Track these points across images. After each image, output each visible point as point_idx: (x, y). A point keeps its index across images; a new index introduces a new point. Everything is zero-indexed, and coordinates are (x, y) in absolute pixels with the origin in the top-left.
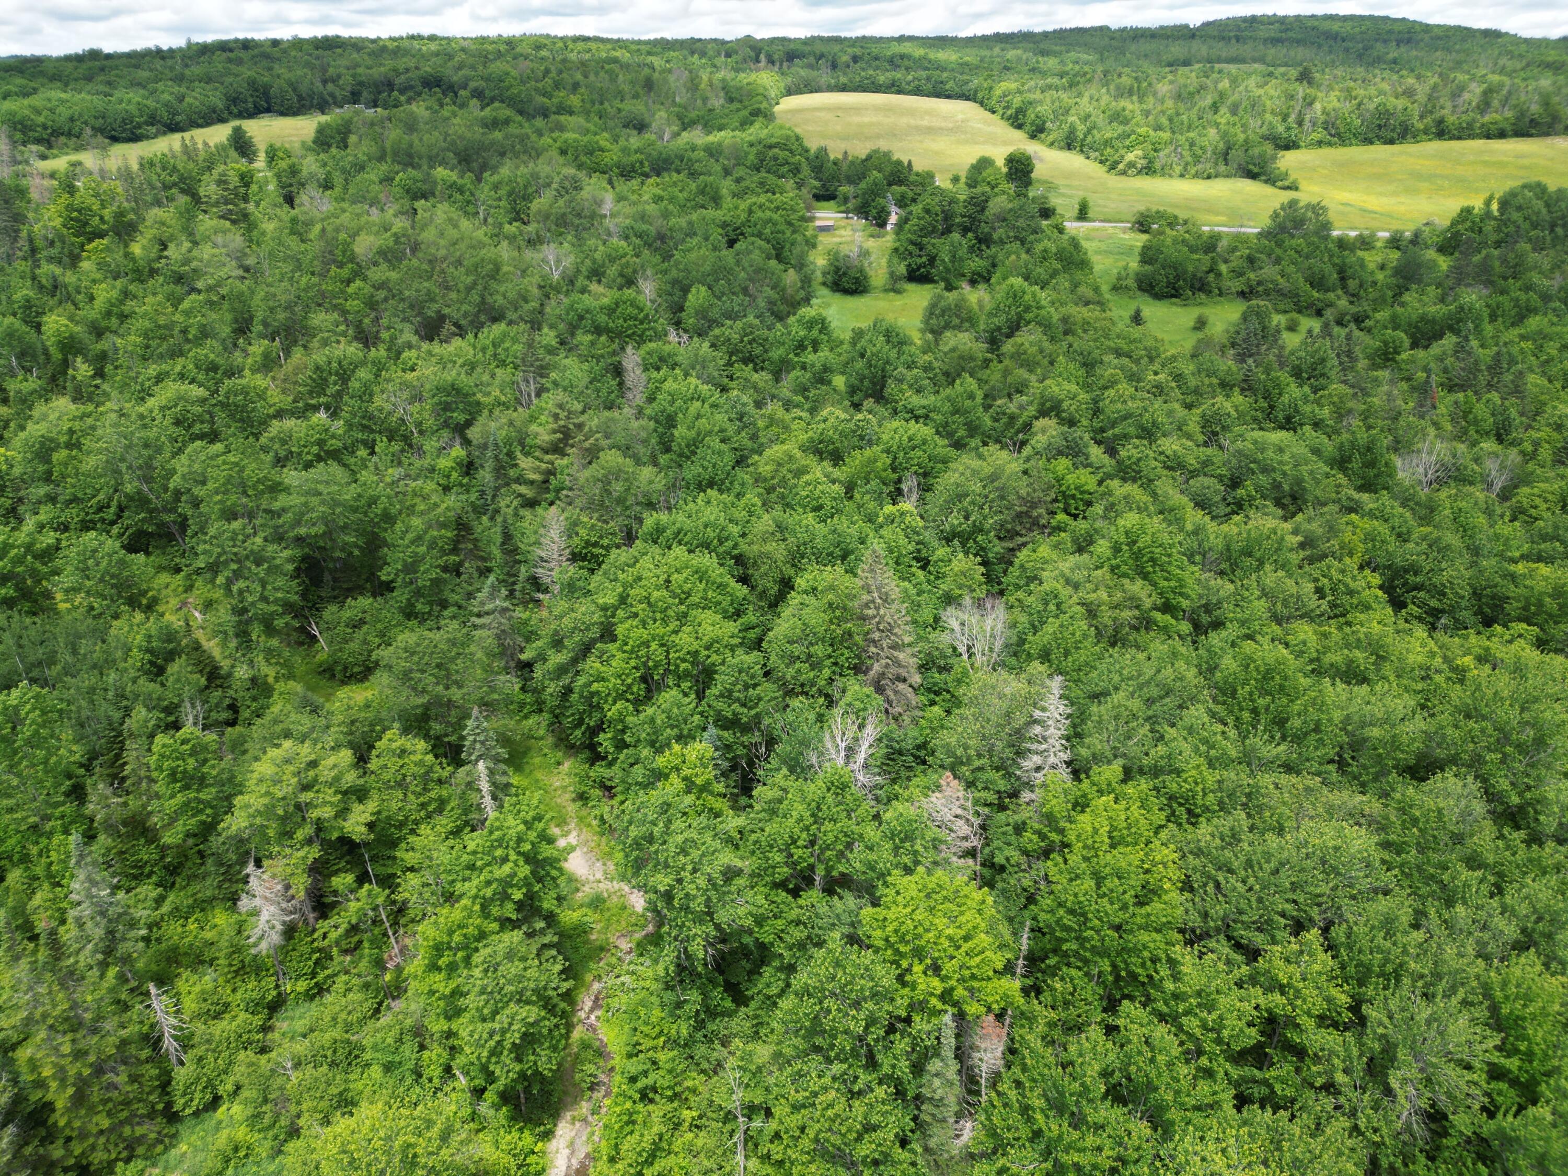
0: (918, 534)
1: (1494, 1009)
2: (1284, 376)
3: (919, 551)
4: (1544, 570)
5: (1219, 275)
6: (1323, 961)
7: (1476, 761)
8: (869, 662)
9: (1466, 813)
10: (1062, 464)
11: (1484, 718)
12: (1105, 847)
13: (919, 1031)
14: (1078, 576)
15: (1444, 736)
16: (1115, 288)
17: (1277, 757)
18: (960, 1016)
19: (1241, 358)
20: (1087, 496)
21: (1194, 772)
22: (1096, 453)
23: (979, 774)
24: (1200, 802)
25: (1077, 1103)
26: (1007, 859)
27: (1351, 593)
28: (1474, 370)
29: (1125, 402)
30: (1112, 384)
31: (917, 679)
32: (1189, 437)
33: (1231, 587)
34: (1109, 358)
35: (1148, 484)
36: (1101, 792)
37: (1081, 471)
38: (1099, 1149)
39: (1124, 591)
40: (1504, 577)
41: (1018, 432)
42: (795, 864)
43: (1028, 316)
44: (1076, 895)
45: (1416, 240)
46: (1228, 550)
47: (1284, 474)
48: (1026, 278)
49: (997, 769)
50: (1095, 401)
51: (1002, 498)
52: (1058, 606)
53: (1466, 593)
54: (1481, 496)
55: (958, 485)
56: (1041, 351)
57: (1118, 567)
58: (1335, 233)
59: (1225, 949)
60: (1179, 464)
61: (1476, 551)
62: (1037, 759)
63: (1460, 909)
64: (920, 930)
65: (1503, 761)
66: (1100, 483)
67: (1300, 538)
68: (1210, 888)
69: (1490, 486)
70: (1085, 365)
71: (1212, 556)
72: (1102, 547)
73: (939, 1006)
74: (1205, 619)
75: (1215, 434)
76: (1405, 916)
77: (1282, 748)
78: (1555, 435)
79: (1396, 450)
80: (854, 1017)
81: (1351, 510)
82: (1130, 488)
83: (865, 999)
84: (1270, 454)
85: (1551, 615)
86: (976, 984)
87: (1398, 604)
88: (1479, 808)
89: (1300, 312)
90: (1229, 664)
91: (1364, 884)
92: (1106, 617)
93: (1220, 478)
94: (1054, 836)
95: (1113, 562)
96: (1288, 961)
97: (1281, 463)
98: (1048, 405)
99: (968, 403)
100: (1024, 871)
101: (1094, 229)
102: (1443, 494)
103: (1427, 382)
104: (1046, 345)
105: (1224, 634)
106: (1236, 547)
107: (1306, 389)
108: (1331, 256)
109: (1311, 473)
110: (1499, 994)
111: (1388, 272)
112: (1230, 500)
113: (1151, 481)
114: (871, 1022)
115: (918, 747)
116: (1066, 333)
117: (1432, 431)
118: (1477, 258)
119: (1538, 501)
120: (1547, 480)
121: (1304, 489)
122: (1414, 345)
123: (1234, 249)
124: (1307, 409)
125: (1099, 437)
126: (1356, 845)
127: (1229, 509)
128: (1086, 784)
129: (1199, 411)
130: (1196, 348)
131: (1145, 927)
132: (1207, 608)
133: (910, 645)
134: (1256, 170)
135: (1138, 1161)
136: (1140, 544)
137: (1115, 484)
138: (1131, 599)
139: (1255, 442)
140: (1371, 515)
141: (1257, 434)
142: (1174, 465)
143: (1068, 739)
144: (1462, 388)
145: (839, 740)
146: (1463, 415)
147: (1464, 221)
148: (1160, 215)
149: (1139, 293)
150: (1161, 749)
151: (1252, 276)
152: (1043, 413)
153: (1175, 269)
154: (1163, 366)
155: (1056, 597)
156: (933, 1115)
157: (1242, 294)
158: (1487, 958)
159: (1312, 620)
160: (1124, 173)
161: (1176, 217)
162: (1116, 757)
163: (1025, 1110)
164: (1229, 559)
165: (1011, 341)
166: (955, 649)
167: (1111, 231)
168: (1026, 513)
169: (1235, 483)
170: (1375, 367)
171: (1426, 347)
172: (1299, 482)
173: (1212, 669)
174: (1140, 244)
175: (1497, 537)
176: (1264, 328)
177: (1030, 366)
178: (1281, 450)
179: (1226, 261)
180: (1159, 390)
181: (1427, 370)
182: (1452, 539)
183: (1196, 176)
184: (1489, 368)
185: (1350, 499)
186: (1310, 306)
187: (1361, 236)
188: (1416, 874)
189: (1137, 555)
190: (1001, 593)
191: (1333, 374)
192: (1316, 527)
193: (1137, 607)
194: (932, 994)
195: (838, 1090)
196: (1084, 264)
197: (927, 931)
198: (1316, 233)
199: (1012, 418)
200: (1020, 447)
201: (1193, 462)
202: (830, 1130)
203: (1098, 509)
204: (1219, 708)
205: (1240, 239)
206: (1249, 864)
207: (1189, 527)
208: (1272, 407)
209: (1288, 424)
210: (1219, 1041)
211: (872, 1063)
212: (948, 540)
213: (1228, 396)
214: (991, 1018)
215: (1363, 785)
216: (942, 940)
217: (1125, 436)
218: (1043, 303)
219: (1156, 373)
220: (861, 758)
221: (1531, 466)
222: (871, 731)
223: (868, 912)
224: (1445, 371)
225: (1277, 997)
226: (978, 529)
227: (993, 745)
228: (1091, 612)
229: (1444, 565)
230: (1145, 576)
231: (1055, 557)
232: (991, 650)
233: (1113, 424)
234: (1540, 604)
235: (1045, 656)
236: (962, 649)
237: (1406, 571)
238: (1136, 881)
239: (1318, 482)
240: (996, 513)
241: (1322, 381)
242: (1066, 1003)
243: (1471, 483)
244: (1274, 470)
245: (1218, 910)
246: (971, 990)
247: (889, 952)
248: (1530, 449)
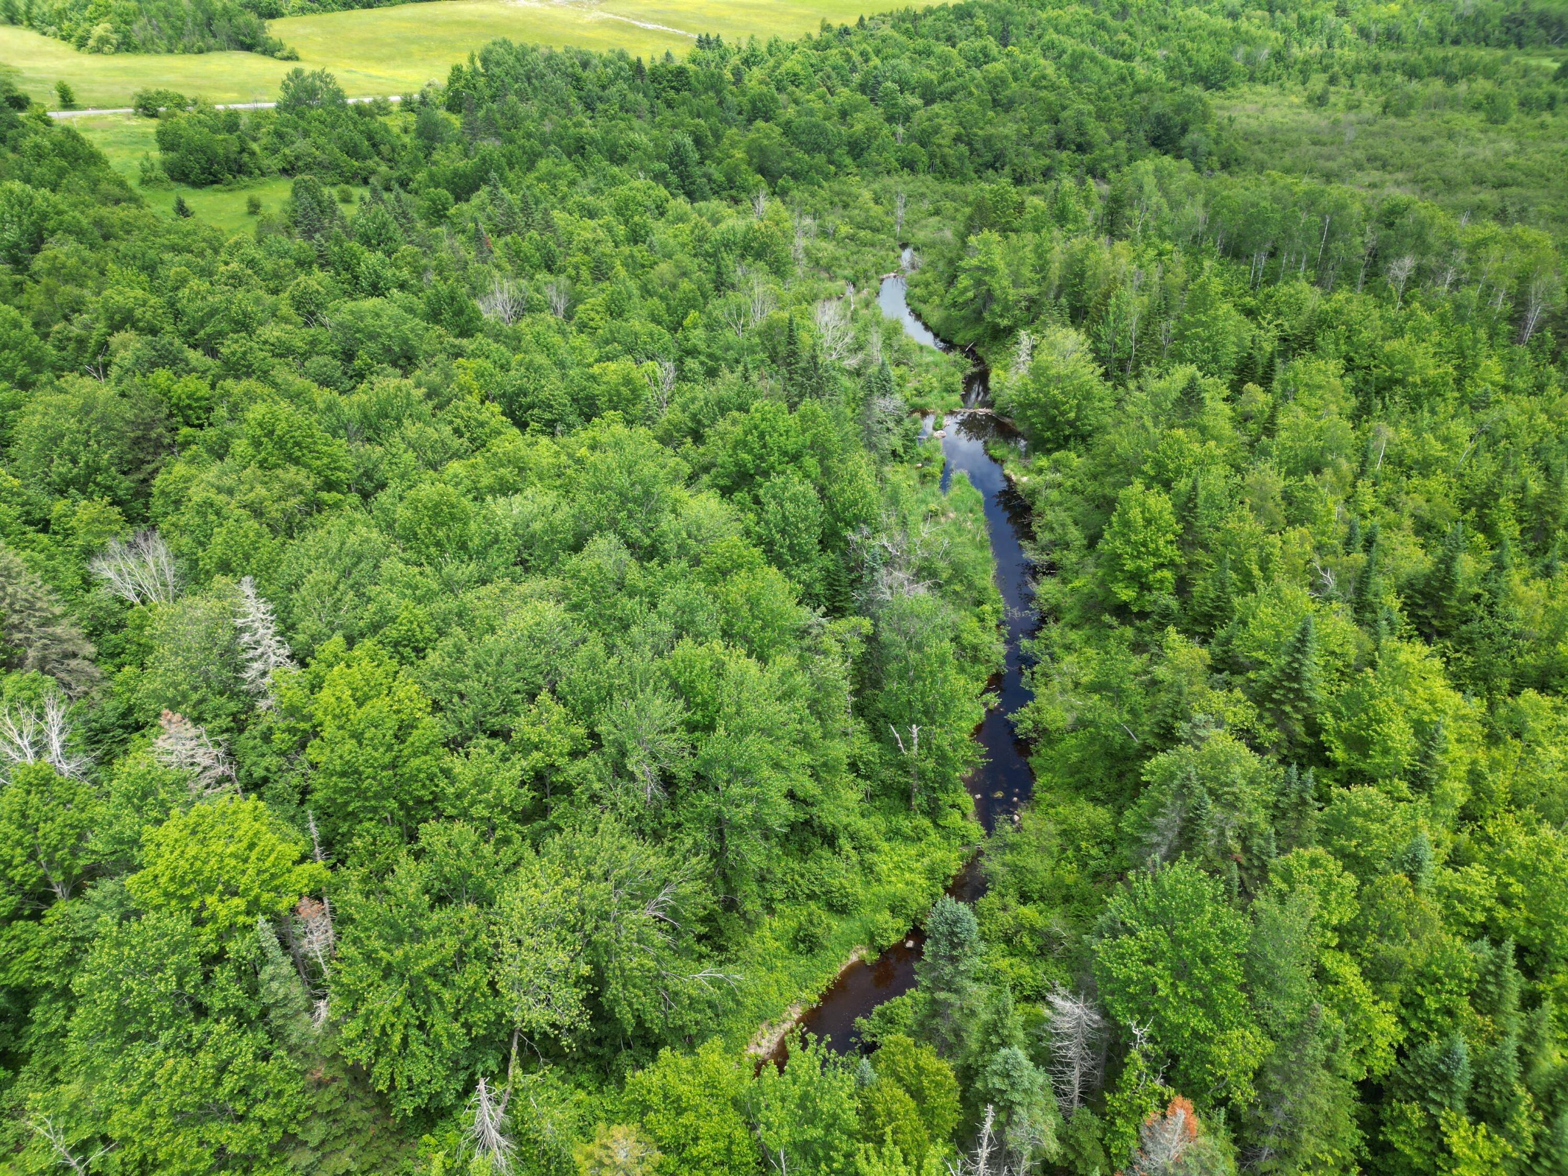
0: (19, 495)
1: (674, 684)
2: (355, 245)
3: (28, 513)
4: (612, 366)
5: (253, 154)
6: (559, 711)
7: (614, 522)
8: (19, 652)
9: (619, 563)
10: (162, 375)
11: (608, 488)
12: (353, 708)
13: (238, 952)
14: (228, 482)
15: (585, 513)
16: (144, 182)
17: (471, 575)
18: (276, 919)
19: (308, 234)
20: (204, 403)
21: (405, 614)
22: (195, 356)
23: (203, 707)
24: (420, 637)
25: (411, 924)
26: (267, 769)
27: (482, 425)
28: (510, 213)
29: (204, 298)
30: (182, 282)
31: (90, 649)
32: (287, 321)
33: (379, 449)
34: (167, 256)
35: (265, 376)
36: (330, 666)
37: (186, 378)
38: (442, 945)
39: (281, 481)
40: (587, 380)
41: (95, 355)
42: (21, 885)
43: (50, 224)
44: (341, 757)
45: (424, 100)
46: (366, 417)
47: (390, 337)
48: (27, 180)
49: (221, 694)
50: (171, 304)
51: (108, 429)
52: (218, 513)
53: (566, 400)
54: (551, 320)
55: (45, 428)
56: (84, 262)
57: (266, 460)
58: (351, 101)
59: (484, 741)
60: (288, 349)
61: (561, 365)
62: (258, 666)
63: (634, 629)
64: (198, 864)
65: (629, 517)
66: (213, 386)
67: (424, 390)
68: (456, 699)
69: (556, 311)
70: (143, 268)
71: (354, 426)
72: (240, 446)
73: (249, 921)
74: (369, 486)
75: (312, 314)
76: (601, 653)
77: (472, 565)
78: (587, 258)
79: (475, 296)
80: (161, 980)
81: (457, 355)
82: (245, 384)
83: (166, 956)
84: (369, 321)
85: (628, 401)
86: (277, 882)
87: (522, 426)
88: (625, 555)
89: (347, 183)
90: (402, 513)
91: (567, 642)
92: (274, 511)
93: (333, 354)
94: (303, 725)
95: (259, 457)
96: (534, 725)
97: (382, 327)
98: (117, 317)
99: (15, 333)
100: (288, 770)
101: (89, 118)
102: (522, 324)
103: (477, 230)
104: (87, 253)
105: (389, 491)
106: (372, 412)
107: (380, 254)
108: (355, 123)
109: (412, 330)
110: (674, 673)
111: (413, 135)
112: (350, 373)
113: (266, 372)
114: (182, 973)
115: (124, 716)
116: (106, 237)
117: (495, 272)
118: (481, 114)
119: (593, 314)
120: (593, 296)
121: (412, 347)
122: (458, 199)
123: (258, 126)
124: (389, 273)
125: (191, 340)
126: (550, 616)
127: (352, 383)
128: (314, 665)
129: (287, 294)
130: (258, 233)
131: (415, 755)
132: (368, 475)
133: (64, 615)
134: (248, 41)
135: (476, 936)
136: (278, 432)
137: (229, 383)
138: (291, 486)
139: (352, 312)
140: (474, 355)
141: (351, 305)
142: (283, 351)
143: (282, 634)
144: (508, 231)
145: (18, 741)
146: (516, 255)
147: (458, 79)
148: (163, 97)
149: (173, 184)
150: (372, 607)
151: (287, 151)
152: (115, 327)
153: (205, 153)
154: (231, 254)
155: (212, 505)
156: (284, 1016)
157: (284, 171)
158: (660, 654)
159: (460, 457)
160: (98, 50)
161: (182, 97)
162: (333, 631)
163: (369, 957)
164: (370, 426)
165: (40, 256)
166: (122, 602)
167: (111, 118)
168: (143, 437)
169: (349, 356)
170: (433, 225)
171: (467, 200)
172: (405, 341)
173: (390, 526)
174: (153, 130)
175: (574, 349)
176: (319, 203)
177: (77, 279)
178: (378, 315)
179: (255, 139)
180: (236, 281)
181: (475, 220)
182: (541, 359)
183: (186, 50)
184: (522, 210)
185: (454, 346)
186: (355, 175)
187: (375, 101)
188: (600, 621)
189: (280, 444)
190: (153, 528)
191: (398, 235)
192: (435, 377)
193: (301, 492)
194: (237, 913)
195: (175, 1056)
196: (94, 158)
197: (205, 862)
198: (333, 102)
199: (81, 342)
200: (105, 371)
201: (300, 344)
202: (183, 1093)
203: (221, 411)
204: (409, 555)
205: (259, 117)
206: (478, 666)
207: (321, 406)
208: (357, 278)
209: (376, 290)
210: (504, 810)
211: (201, 1011)
212: (62, 493)
213: (309, 274)
214: (305, 900)
215: (544, 572)
216: (227, 861)
217: (221, 334)
218: (62, 207)
219: (227, 264)
220: (56, 745)
221: (579, 286)
222: (54, 716)
223: (131, 880)
224: (490, 218)
225: (536, 755)
226: (94, 469)
227: (207, 672)
228: (257, 512)
229: (543, 382)
230: (297, 462)
231: (194, 471)
232: (164, 585)
233: (202, 324)
234: (619, 394)
235: (225, 567)
236: (131, 596)
237: (518, 395)
238: (392, 723)
239: (421, 337)
240: (107, 447)
241: (393, 245)
242: (372, 855)
243: (541, 311)
244: (379, 335)
245: (467, 714)
246: (276, 889)
247: (173, 903)
248: (573, 273)
